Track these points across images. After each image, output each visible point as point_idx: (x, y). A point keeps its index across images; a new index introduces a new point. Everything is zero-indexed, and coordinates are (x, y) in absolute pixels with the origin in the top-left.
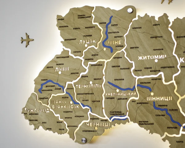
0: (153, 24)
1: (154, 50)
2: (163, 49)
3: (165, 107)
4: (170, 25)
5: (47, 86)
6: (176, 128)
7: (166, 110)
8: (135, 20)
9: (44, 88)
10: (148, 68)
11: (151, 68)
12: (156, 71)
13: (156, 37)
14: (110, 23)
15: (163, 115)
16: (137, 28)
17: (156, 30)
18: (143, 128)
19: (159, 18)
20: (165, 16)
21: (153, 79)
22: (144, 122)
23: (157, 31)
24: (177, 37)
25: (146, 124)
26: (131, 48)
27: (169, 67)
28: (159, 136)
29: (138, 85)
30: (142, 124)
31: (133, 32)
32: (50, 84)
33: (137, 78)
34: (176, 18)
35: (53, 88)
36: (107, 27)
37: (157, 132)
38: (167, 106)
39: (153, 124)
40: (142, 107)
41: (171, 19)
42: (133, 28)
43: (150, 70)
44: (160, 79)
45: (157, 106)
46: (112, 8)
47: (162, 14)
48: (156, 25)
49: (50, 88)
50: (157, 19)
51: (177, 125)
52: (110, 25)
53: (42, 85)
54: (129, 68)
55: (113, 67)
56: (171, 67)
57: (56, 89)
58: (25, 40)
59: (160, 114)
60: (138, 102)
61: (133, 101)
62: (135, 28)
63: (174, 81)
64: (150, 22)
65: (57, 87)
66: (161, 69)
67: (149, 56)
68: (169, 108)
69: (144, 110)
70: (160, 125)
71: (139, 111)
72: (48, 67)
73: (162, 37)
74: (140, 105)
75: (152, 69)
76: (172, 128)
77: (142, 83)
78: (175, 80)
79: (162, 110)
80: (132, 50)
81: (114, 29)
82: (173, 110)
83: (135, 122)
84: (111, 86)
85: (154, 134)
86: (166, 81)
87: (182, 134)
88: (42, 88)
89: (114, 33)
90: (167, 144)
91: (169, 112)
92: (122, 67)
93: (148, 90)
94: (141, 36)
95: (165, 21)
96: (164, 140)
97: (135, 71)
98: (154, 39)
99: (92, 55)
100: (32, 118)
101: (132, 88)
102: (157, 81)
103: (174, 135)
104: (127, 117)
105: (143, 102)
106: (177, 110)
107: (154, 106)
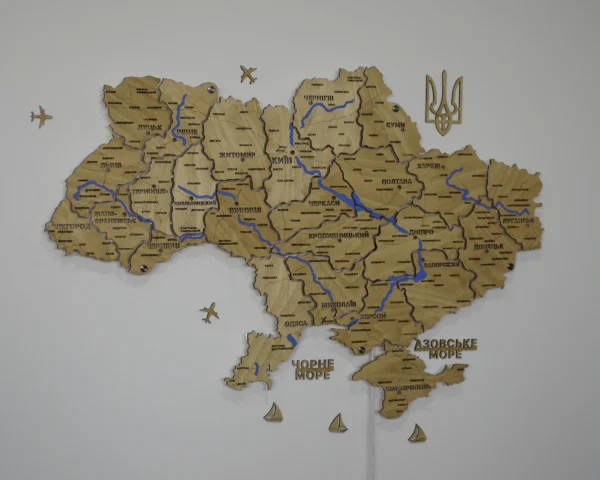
0: (240, 110)
1: (241, 145)
2: (251, 145)
3: (253, 222)
5: (87, 190)
6: (265, 248)
7: (254, 225)
9: (83, 193)
10: (232, 169)
11: (236, 169)
12: (242, 174)
13: (244, 129)
14: (183, 103)
15: (250, 232)
16: (219, 114)
17: (244, 119)
19: (246, 103)
20: (255, 101)
21: (239, 184)
22: (225, 241)
23: (245, 121)
24: (270, 131)
25: (228, 244)
26: (211, 141)
27: (258, 169)
28: (243, 260)
30: (223, 244)
31: (214, 118)
32: (92, 186)
34: (267, 105)
35: (97, 193)
36: (178, 110)
38: (255, 219)
39: (236, 243)
40: (224, 221)
41: (262, 105)
42: (214, 114)
43: (234, 171)
44: (246, 184)
45: (242, 220)
46: (185, 83)
47: (249, 99)
48: (243, 112)
49: (92, 193)
50: (243, 104)
51: (266, 245)
52: (182, 107)
53: (79, 188)
54: (207, 169)
55: (186, 165)
56: (261, 169)
57: (101, 194)
58: (38, 117)
59: (246, 230)
60: (219, 214)
61: (212, 213)
62: (217, 114)
64: (236, 107)
65: (104, 191)
66: (249, 172)
68: (257, 222)
69: (227, 226)
70: (245, 244)
71: (219, 227)
72: (89, 162)
73: (251, 129)
74: (220, 218)
75: (238, 171)
76: (260, 248)
77: (225, 189)
79: (249, 225)
80: (212, 143)
81: (188, 113)
82: (261, 225)
84: (182, 192)
88: (79, 192)
89: (188, 118)
91: (258, 228)
92: (198, 166)
93: (232, 198)
94: (224, 125)
95: (255, 107)
97: (216, 172)
98: (241, 130)
99: (158, 148)
100: (64, 237)
101: (211, 195)
102: (244, 186)
105: (225, 214)
106: (267, 225)
107: (239, 220)
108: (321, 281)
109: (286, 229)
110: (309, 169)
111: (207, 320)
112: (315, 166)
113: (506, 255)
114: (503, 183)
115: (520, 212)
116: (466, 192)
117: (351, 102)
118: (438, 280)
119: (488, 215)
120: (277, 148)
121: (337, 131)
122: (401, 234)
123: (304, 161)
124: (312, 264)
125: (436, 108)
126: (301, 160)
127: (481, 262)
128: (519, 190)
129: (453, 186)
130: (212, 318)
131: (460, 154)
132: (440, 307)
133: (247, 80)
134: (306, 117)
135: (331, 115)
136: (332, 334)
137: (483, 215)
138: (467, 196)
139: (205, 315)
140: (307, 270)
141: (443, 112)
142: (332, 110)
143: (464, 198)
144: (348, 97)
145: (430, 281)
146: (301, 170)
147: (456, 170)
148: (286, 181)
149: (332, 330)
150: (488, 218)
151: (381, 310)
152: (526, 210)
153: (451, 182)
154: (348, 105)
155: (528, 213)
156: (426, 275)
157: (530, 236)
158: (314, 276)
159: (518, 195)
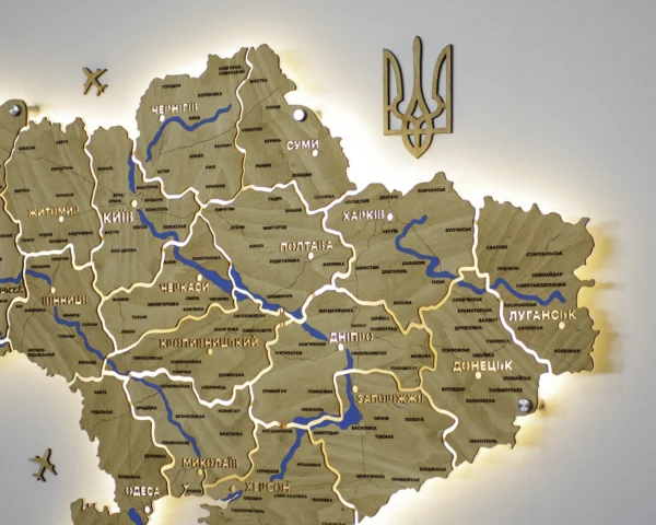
0: (57, 139)
1: (58, 196)
2: (72, 195)
3: (75, 319)
4: (87, 143)
6: (94, 363)
7: (77, 324)
8: (24, 132)
10: (45, 235)
11: (51, 235)
12: (60, 242)
13: (61, 169)
15: (71, 336)
16: (27, 148)
17: (62, 154)
18: (36, 364)
19: (68, 127)
20: (79, 122)
21: (56, 259)
22: (37, 350)
23: (64, 156)
24: (99, 169)
25: (40, 355)
26: (16, 191)
27: (83, 233)
28: (63, 379)
29: (27, 272)
30: (34, 355)
31: (20, 156)
33: (27, 255)
34: (97, 128)
37: (59, 373)
38: (78, 315)
39: (53, 354)
40: (34, 318)
41: (90, 130)
42: (20, 149)
43: (49, 238)
44: (66, 258)
45: (61, 317)
47: (71, 120)
48: (60, 142)
50: (64, 129)
51: (97, 359)
54: (11, 235)
56: (87, 233)
59: (66, 334)
60: (28, 308)
61: (19, 306)
62: (24, 149)
63: (91, 264)
64: (51, 134)
66: (69, 238)
67: (48, 209)
68: (81, 320)
69: (39, 327)
70: (66, 357)
71: (28, 327)
73: (71, 168)
74: (30, 313)
75: (54, 238)
76: (87, 363)
77: (35, 267)
78: (94, 260)
79: (70, 325)
80: (18, 195)
82: (89, 324)
83: (20, 351)
85: (56, 376)
86: (78, 264)
87: (105, 376)
90: (79, 396)
91: (83, 329)
93: (45, 282)
94: (35, 165)
95: (78, 133)
96: (73, 389)
97: (23, 240)
98: (58, 171)
101: (16, 277)
102: (62, 261)
103: (92, 378)
104: (7, 340)
105: (36, 307)
106: (96, 325)
107: (56, 316)
108: (181, 421)
109: (124, 332)
110: (160, 230)
111: (41, 477)
112: (168, 224)
113: (518, 384)
114: (508, 242)
115: (545, 297)
116: (435, 261)
117: (227, 110)
118: (383, 427)
119: (479, 305)
120: (110, 197)
121: (204, 162)
122: (314, 340)
123: (151, 217)
124: (166, 391)
125: (404, 107)
126: (146, 213)
127: (467, 396)
128: (543, 254)
129: (409, 251)
130: (48, 474)
131: (422, 189)
132: (388, 477)
133: (94, 89)
134: (154, 143)
135: (193, 135)
136: (206, 514)
137: (468, 305)
138: (437, 270)
139: (37, 468)
140: (157, 400)
141: (418, 113)
142: (196, 126)
143: (430, 272)
144: (220, 103)
145: (370, 428)
146: (147, 231)
147: (414, 221)
148: (124, 251)
149: (205, 506)
150: (479, 310)
151: (281, 477)
152: (557, 295)
153: (404, 243)
154: (221, 115)
155: (563, 300)
156: (360, 417)
157: (566, 346)
158: (170, 412)
159: (539, 264)
